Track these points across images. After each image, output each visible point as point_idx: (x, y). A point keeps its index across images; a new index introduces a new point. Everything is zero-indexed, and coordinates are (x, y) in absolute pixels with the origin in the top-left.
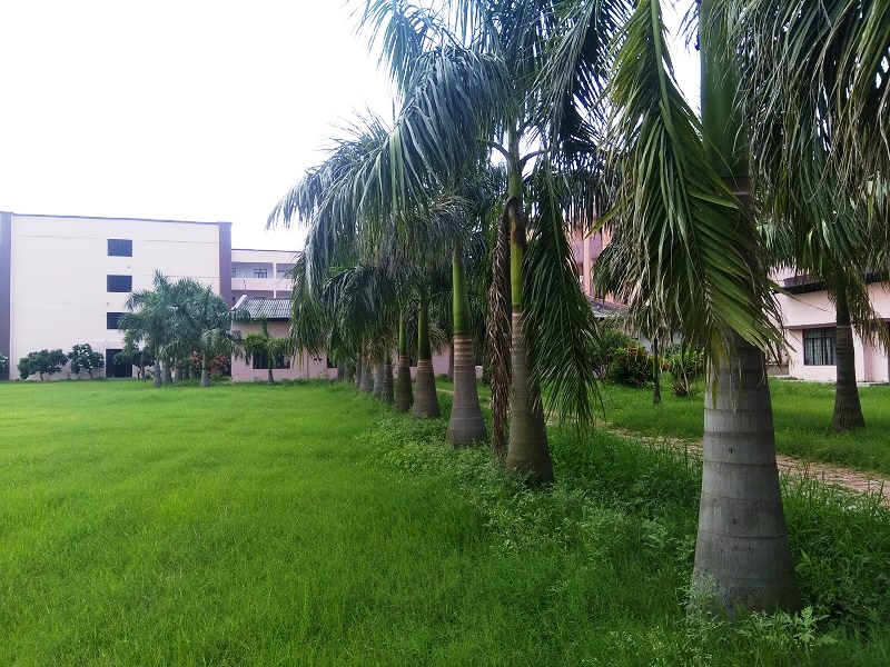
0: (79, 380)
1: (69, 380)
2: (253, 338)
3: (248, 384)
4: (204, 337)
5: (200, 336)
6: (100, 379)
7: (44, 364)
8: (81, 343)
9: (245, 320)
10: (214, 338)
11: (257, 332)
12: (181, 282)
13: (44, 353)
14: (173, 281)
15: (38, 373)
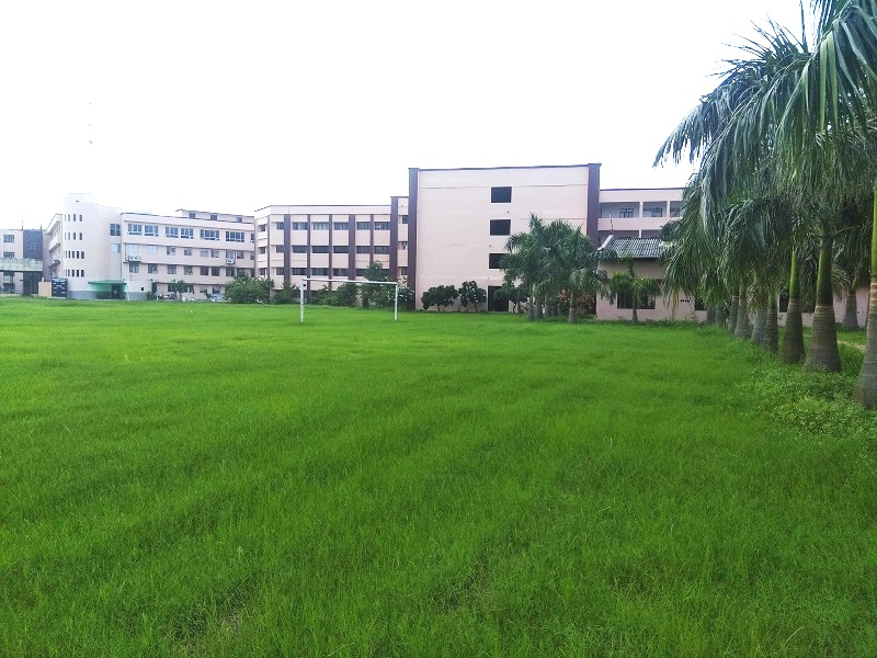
0: (467, 312)
1: (459, 312)
2: (619, 277)
3: (613, 323)
4: (573, 277)
5: (569, 275)
6: (483, 312)
7: (441, 298)
8: (469, 280)
9: (612, 259)
10: (582, 277)
11: (623, 272)
12: (553, 224)
13: (441, 287)
14: (546, 223)
15: (436, 305)
